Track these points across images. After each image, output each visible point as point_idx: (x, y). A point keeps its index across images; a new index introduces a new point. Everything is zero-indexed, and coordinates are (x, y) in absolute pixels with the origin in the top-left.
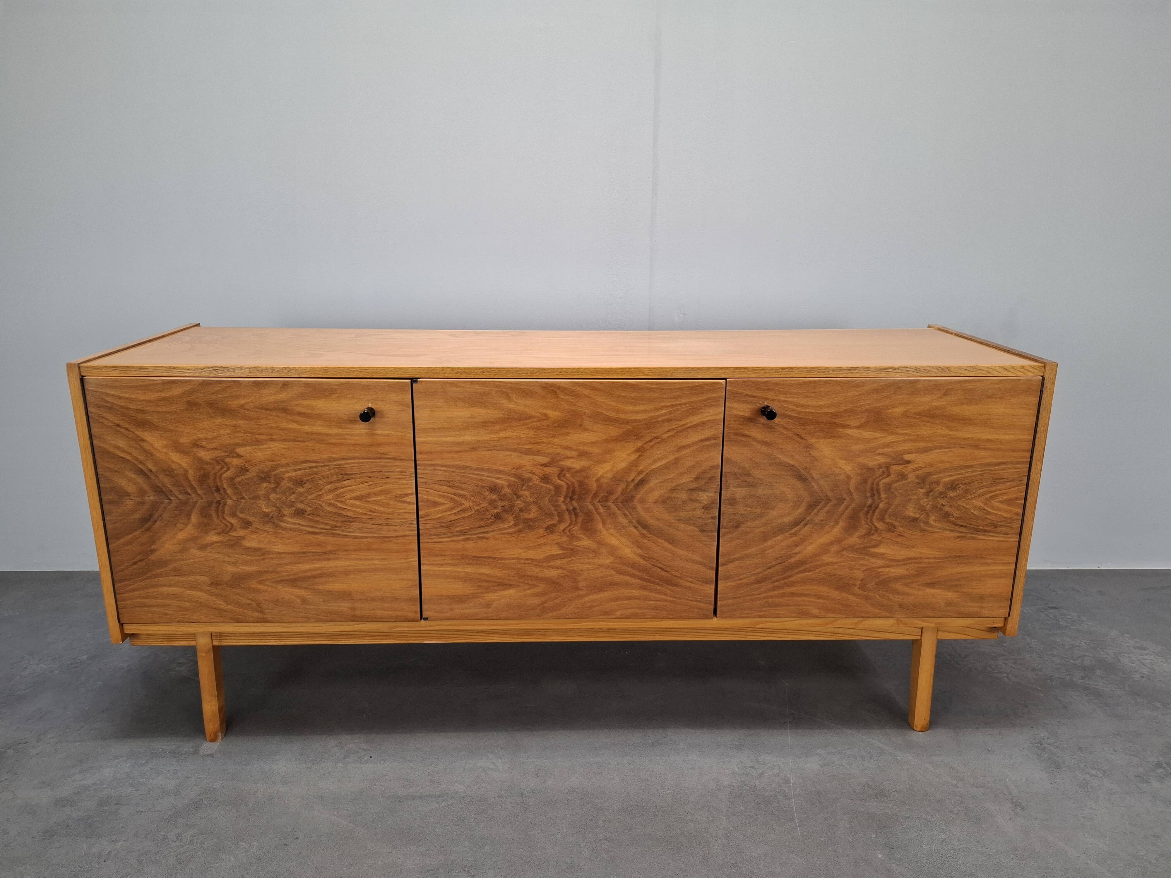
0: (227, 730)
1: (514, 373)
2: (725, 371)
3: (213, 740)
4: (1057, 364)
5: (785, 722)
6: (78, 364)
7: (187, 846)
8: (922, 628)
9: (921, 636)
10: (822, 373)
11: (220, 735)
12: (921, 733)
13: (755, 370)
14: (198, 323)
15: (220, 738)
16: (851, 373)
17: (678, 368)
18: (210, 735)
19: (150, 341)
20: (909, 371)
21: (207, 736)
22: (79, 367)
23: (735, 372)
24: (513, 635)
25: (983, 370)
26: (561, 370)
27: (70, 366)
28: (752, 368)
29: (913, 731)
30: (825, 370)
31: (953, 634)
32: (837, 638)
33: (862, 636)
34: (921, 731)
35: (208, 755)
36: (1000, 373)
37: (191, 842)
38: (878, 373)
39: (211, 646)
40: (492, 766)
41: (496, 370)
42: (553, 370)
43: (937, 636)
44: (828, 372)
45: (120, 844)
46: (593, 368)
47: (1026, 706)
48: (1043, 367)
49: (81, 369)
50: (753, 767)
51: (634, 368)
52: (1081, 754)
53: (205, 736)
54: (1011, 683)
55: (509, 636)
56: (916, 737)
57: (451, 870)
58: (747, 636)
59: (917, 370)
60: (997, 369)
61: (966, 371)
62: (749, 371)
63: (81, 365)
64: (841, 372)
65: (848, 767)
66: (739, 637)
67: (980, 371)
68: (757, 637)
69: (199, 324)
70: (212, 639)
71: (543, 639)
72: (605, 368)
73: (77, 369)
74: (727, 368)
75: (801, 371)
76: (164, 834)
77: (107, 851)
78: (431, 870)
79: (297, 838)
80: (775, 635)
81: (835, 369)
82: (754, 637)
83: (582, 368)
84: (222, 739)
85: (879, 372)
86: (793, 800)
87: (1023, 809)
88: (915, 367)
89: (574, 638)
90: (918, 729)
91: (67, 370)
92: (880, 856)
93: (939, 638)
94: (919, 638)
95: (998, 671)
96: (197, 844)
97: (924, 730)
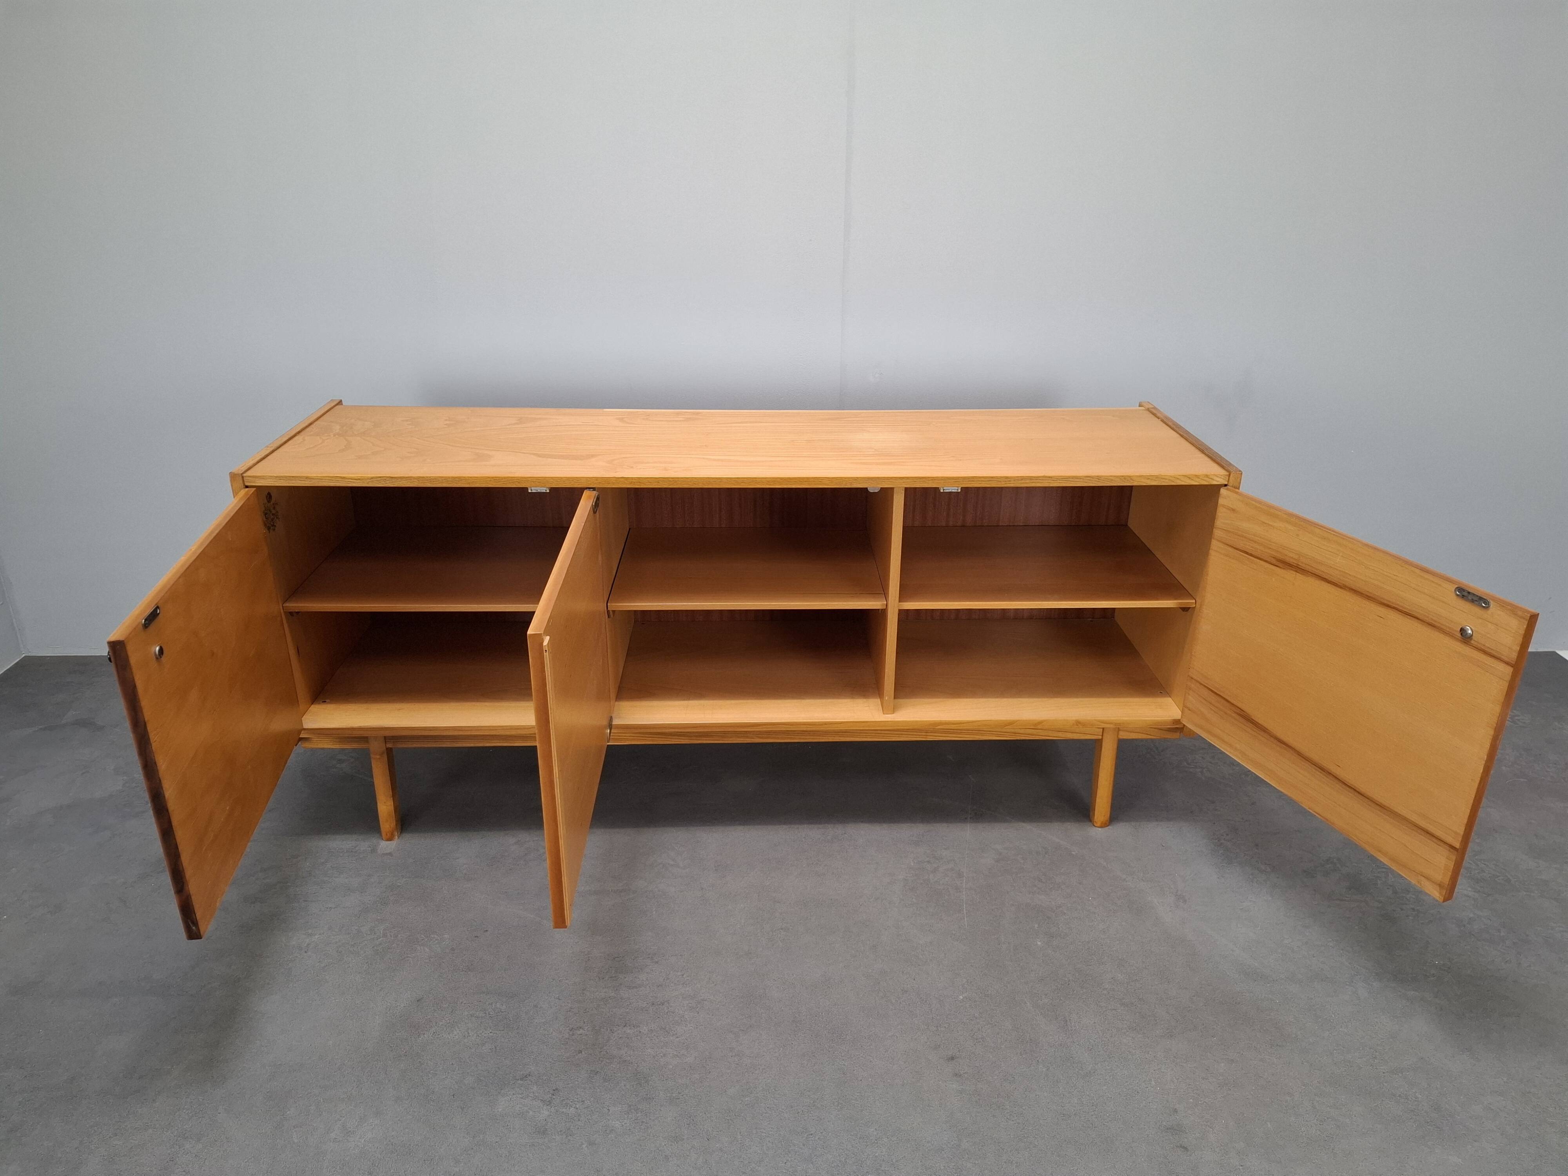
0: (402, 830)
1: (690, 483)
2: (905, 481)
3: (390, 839)
4: (1242, 473)
5: (966, 818)
6: (242, 474)
7: (381, 939)
8: (1103, 728)
9: (1102, 735)
10: (1003, 483)
11: (396, 834)
12: (1100, 829)
13: (935, 480)
14: (338, 398)
15: (397, 837)
16: (1033, 482)
17: (857, 478)
18: (387, 835)
19: (299, 432)
20: (1090, 480)
21: (384, 834)
22: (243, 477)
23: (915, 481)
24: (691, 737)
25: (1166, 479)
26: (737, 480)
27: (233, 476)
28: (933, 477)
29: (1093, 827)
30: (1006, 480)
31: (1134, 734)
32: (1018, 738)
33: (1042, 736)
34: (1101, 827)
35: (387, 854)
36: (1183, 481)
37: (385, 935)
38: (1059, 483)
39: (385, 748)
40: (672, 863)
41: (670, 479)
42: (729, 480)
43: (1118, 736)
44: (1009, 481)
45: (317, 937)
46: (770, 478)
47: (1213, 802)
48: (1227, 475)
49: (245, 478)
50: (928, 862)
51: (812, 478)
52: (1256, 850)
53: (381, 835)
54: (1203, 779)
55: (687, 738)
56: (1096, 833)
57: (636, 957)
58: (928, 737)
59: (1099, 479)
60: (1179, 477)
61: (1149, 480)
62: (929, 481)
63: (245, 475)
64: (1022, 482)
65: (1022, 861)
66: (919, 738)
67: (1163, 480)
68: (940, 738)
69: (341, 401)
70: (385, 742)
71: (722, 740)
72: (783, 478)
73: (241, 478)
74: (908, 478)
75: (982, 481)
76: (357, 928)
77: (306, 943)
78: (617, 957)
79: (487, 931)
80: (954, 735)
81: (1017, 478)
82: (935, 737)
83: (759, 478)
84: (398, 838)
85: (1060, 481)
86: (964, 893)
87: (1185, 901)
88: (1098, 476)
89: (753, 740)
90: (1099, 824)
91: (231, 481)
92: (1039, 943)
93: (1120, 737)
94: (1100, 737)
95: (1193, 765)
96: (391, 936)
97: (1104, 825)
